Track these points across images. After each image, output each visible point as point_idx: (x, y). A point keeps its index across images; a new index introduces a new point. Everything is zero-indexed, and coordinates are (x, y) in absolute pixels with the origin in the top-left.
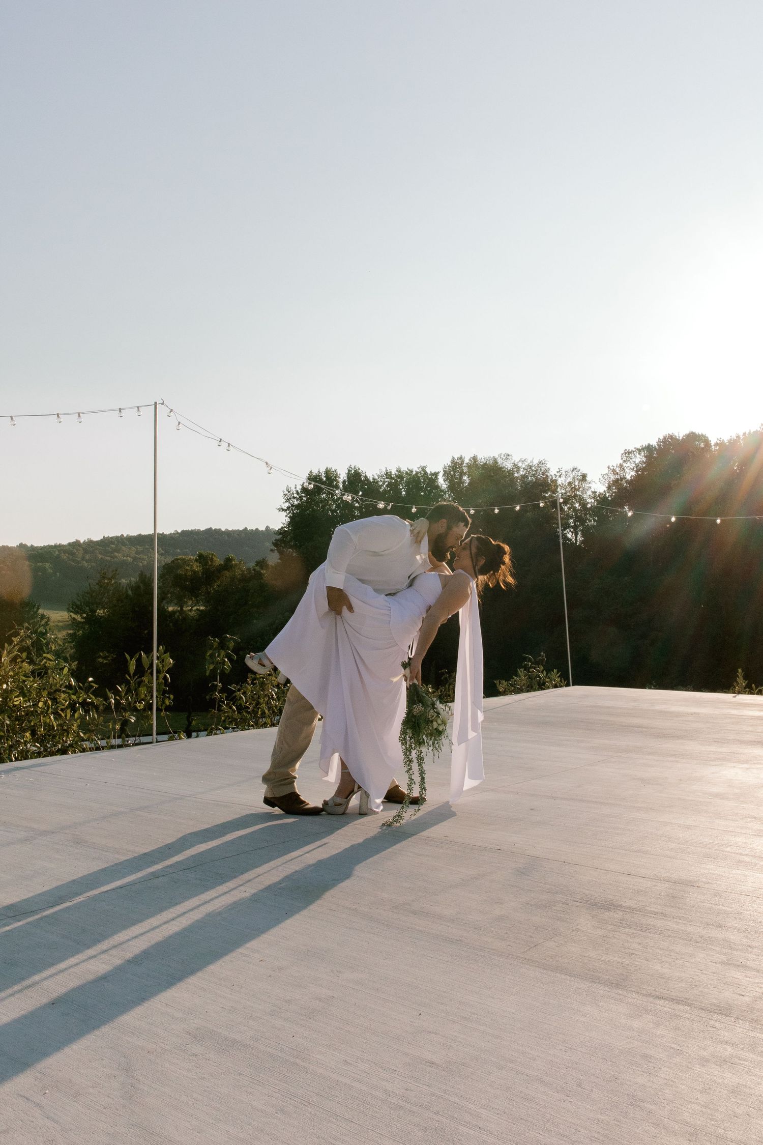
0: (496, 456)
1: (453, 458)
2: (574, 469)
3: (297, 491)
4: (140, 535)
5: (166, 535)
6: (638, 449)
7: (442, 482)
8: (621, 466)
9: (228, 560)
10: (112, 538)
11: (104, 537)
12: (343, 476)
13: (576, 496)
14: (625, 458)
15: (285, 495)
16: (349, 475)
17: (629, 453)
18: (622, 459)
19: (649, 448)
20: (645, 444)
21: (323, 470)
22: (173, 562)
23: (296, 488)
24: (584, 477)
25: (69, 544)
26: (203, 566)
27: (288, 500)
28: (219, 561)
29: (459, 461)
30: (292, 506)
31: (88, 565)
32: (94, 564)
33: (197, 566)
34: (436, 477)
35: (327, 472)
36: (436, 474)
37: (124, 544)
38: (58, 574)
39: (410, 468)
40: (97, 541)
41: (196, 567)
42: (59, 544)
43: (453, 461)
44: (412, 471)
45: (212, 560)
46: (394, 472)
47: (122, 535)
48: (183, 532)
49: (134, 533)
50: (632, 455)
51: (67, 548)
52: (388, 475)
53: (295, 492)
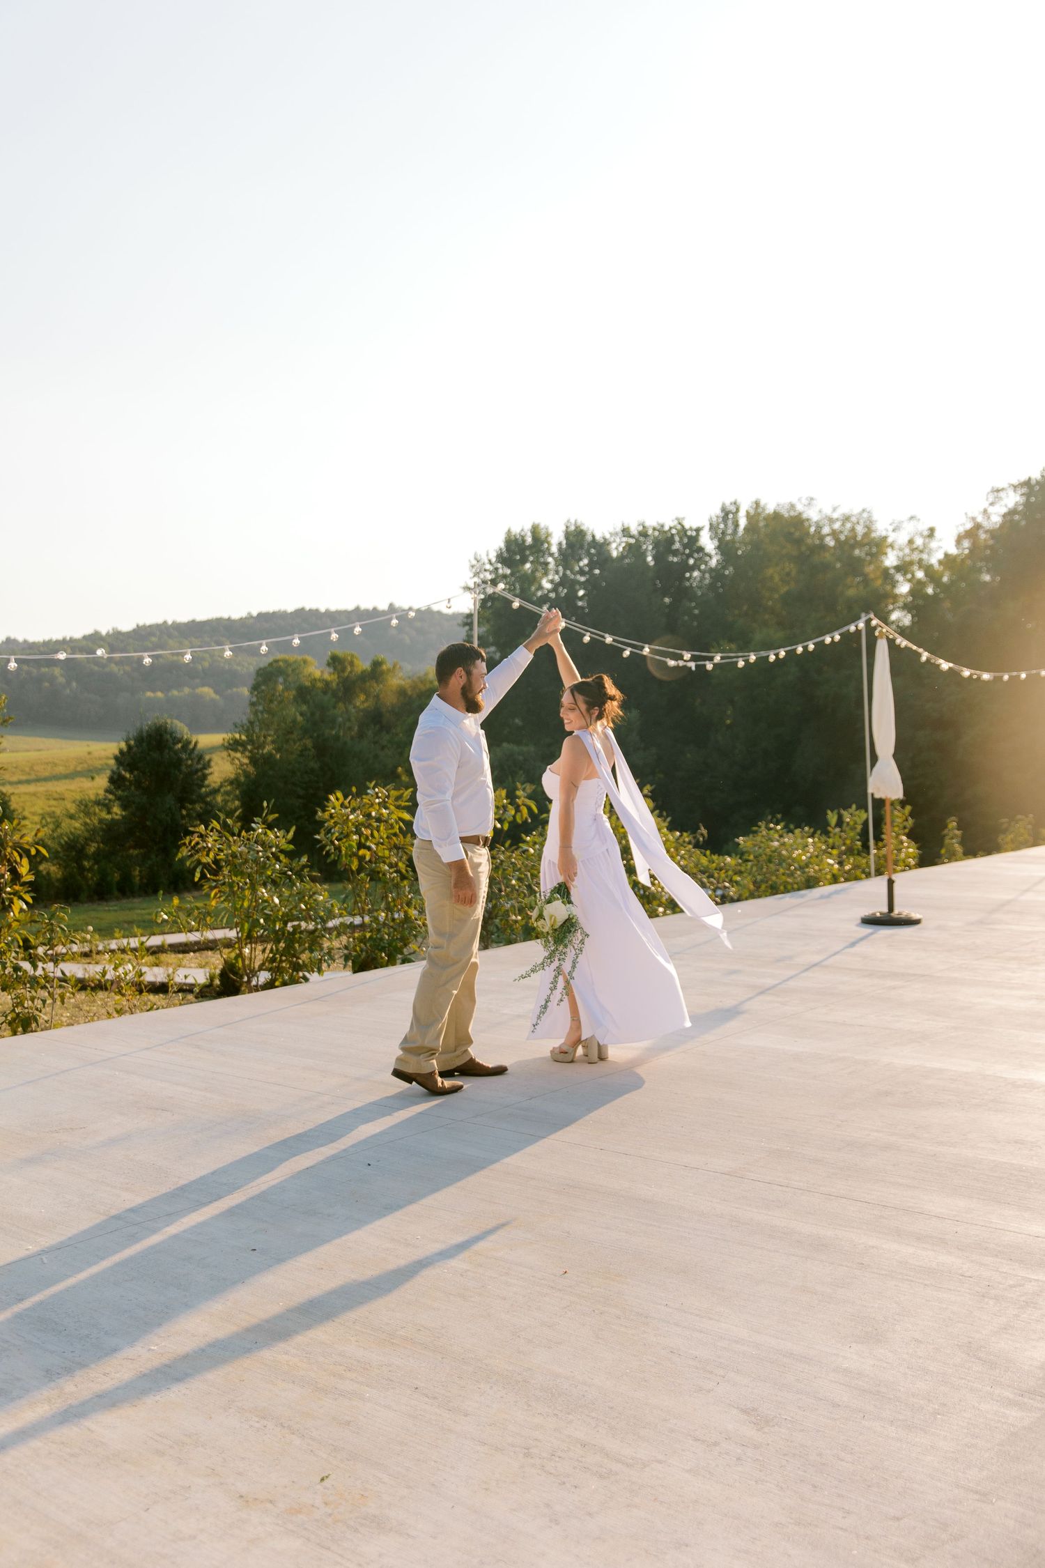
0: (795, 501)
1: (724, 504)
2: (912, 518)
3: (490, 561)
4: (193, 621)
5: (234, 621)
6: (1013, 485)
7: (708, 543)
8: (985, 511)
9: (377, 664)
10: (150, 626)
11: (137, 626)
12: (557, 538)
13: (920, 561)
14: (991, 500)
15: (473, 566)
16: (568, 535)
17: (998, 491)
18: (987, 499)
19: (1027, 483)
20: (1023, 478)
21: (528, 527)
22: (270, 664)
23: (487, 555)
24: (932, 532)
25: (85, 637)
26: (338, 673)
27: (476, 574)
28: (363, 665)
29: (733, 509)
30: (484, 582)
31: (119, 670)
32: (128, 668)
33: (330, 674)
34: (698, 535)
35: (535, 530)
36: (698, 530)
37: (170, 636)
38: (74, 684)
39: (661, 522)
40: (127, 632)
41: (328, 675)
42: (71, 638)
43: (723, 509)
44: (662, 526)
45: (352, 663)
46: (634, 530)
47: (165, 622)
48: (260, 615)
49: (184, 618)
50: (1002, 494)
51: (84, 643)
52: (626, 532)
53: (487, 561)
